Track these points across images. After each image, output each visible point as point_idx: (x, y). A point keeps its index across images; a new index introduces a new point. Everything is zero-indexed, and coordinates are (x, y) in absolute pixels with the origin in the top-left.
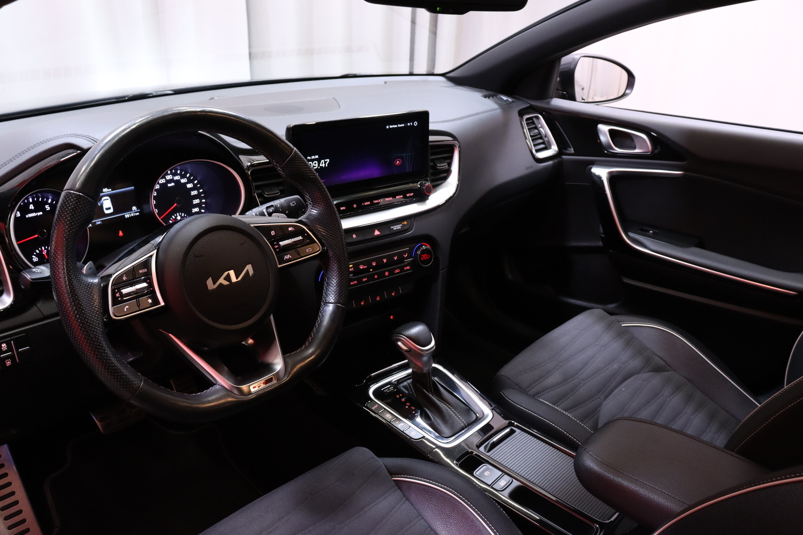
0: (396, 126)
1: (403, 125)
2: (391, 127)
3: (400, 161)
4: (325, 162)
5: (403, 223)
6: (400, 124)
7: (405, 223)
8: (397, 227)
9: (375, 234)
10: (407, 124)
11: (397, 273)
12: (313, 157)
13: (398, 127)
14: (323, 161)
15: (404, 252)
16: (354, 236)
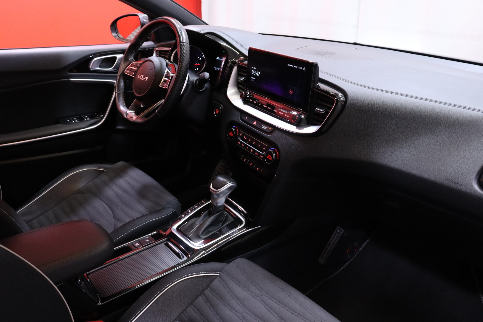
0: (293, 66)
1: (297, 67)
2: (290, 65)
3: (292, 91)
4: (259, 73)
5: (269, 128)
6: (295, 66)
7: (270, 128)
8: (264, 127)
9: (254, 123)
10: (299, 68)
11: (256, 155)
12: (254, 68)
13: (294, 67)
14: (257, 72)
15: (264, 146)
16: (246, 118)
